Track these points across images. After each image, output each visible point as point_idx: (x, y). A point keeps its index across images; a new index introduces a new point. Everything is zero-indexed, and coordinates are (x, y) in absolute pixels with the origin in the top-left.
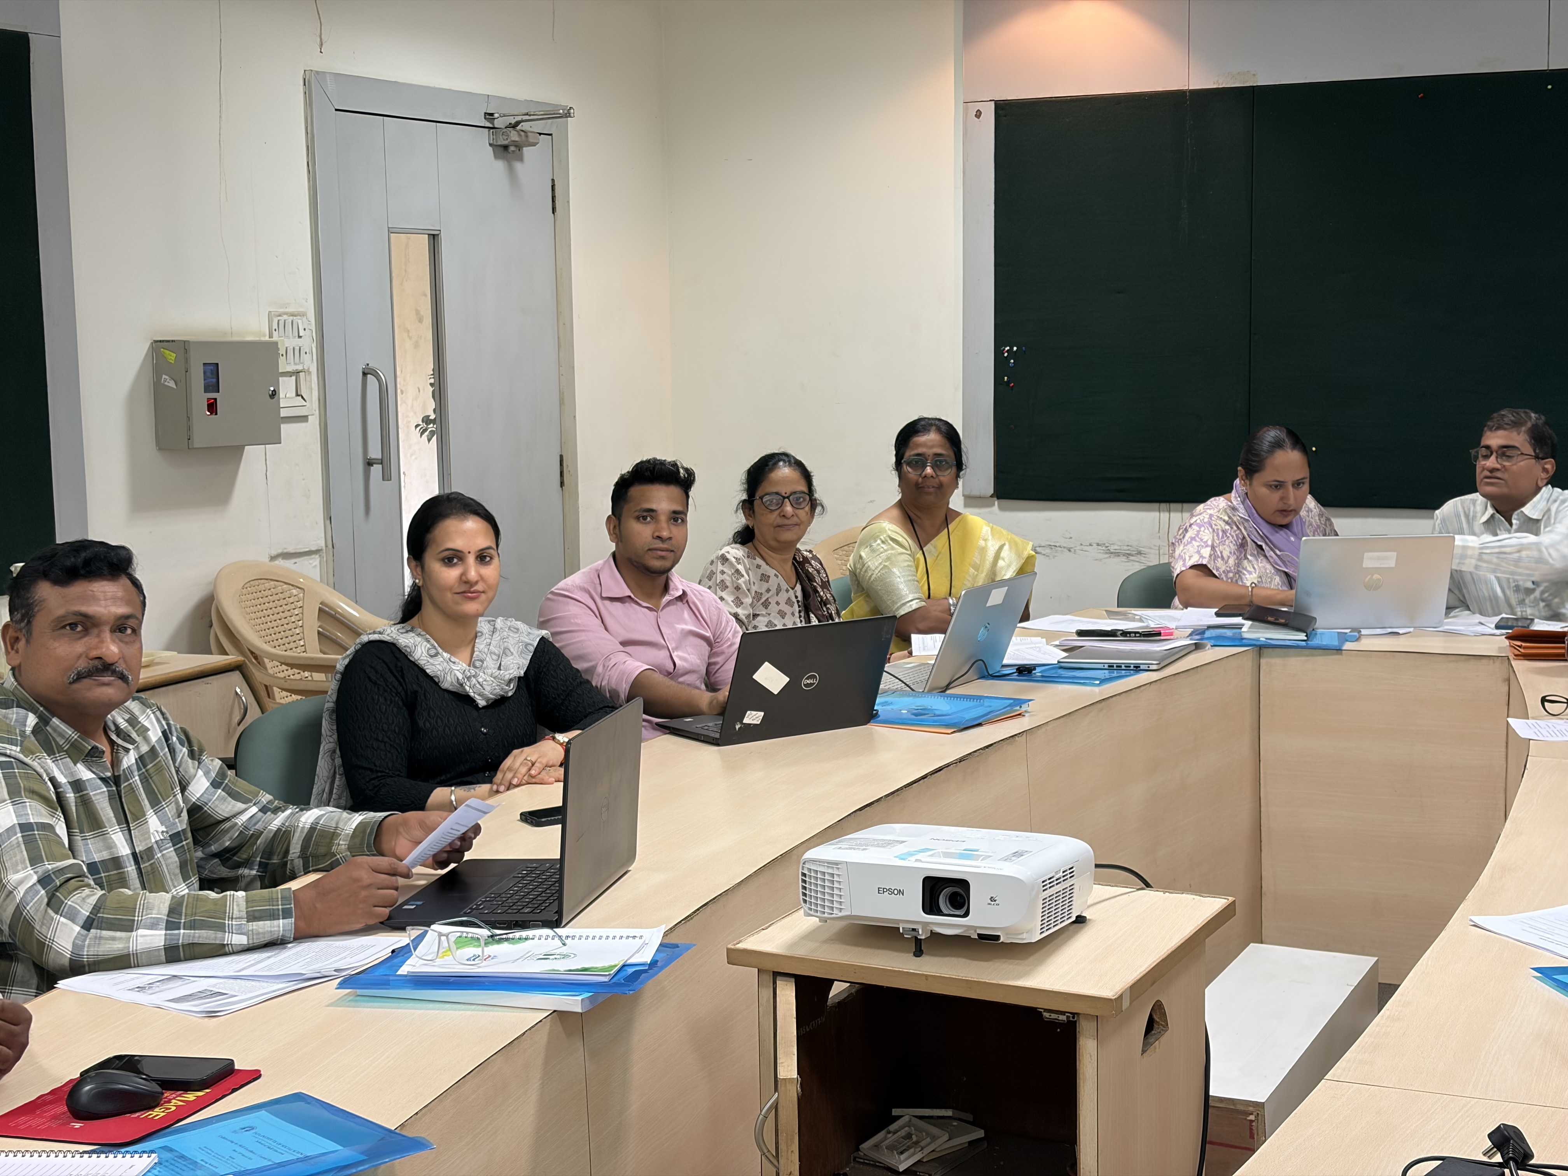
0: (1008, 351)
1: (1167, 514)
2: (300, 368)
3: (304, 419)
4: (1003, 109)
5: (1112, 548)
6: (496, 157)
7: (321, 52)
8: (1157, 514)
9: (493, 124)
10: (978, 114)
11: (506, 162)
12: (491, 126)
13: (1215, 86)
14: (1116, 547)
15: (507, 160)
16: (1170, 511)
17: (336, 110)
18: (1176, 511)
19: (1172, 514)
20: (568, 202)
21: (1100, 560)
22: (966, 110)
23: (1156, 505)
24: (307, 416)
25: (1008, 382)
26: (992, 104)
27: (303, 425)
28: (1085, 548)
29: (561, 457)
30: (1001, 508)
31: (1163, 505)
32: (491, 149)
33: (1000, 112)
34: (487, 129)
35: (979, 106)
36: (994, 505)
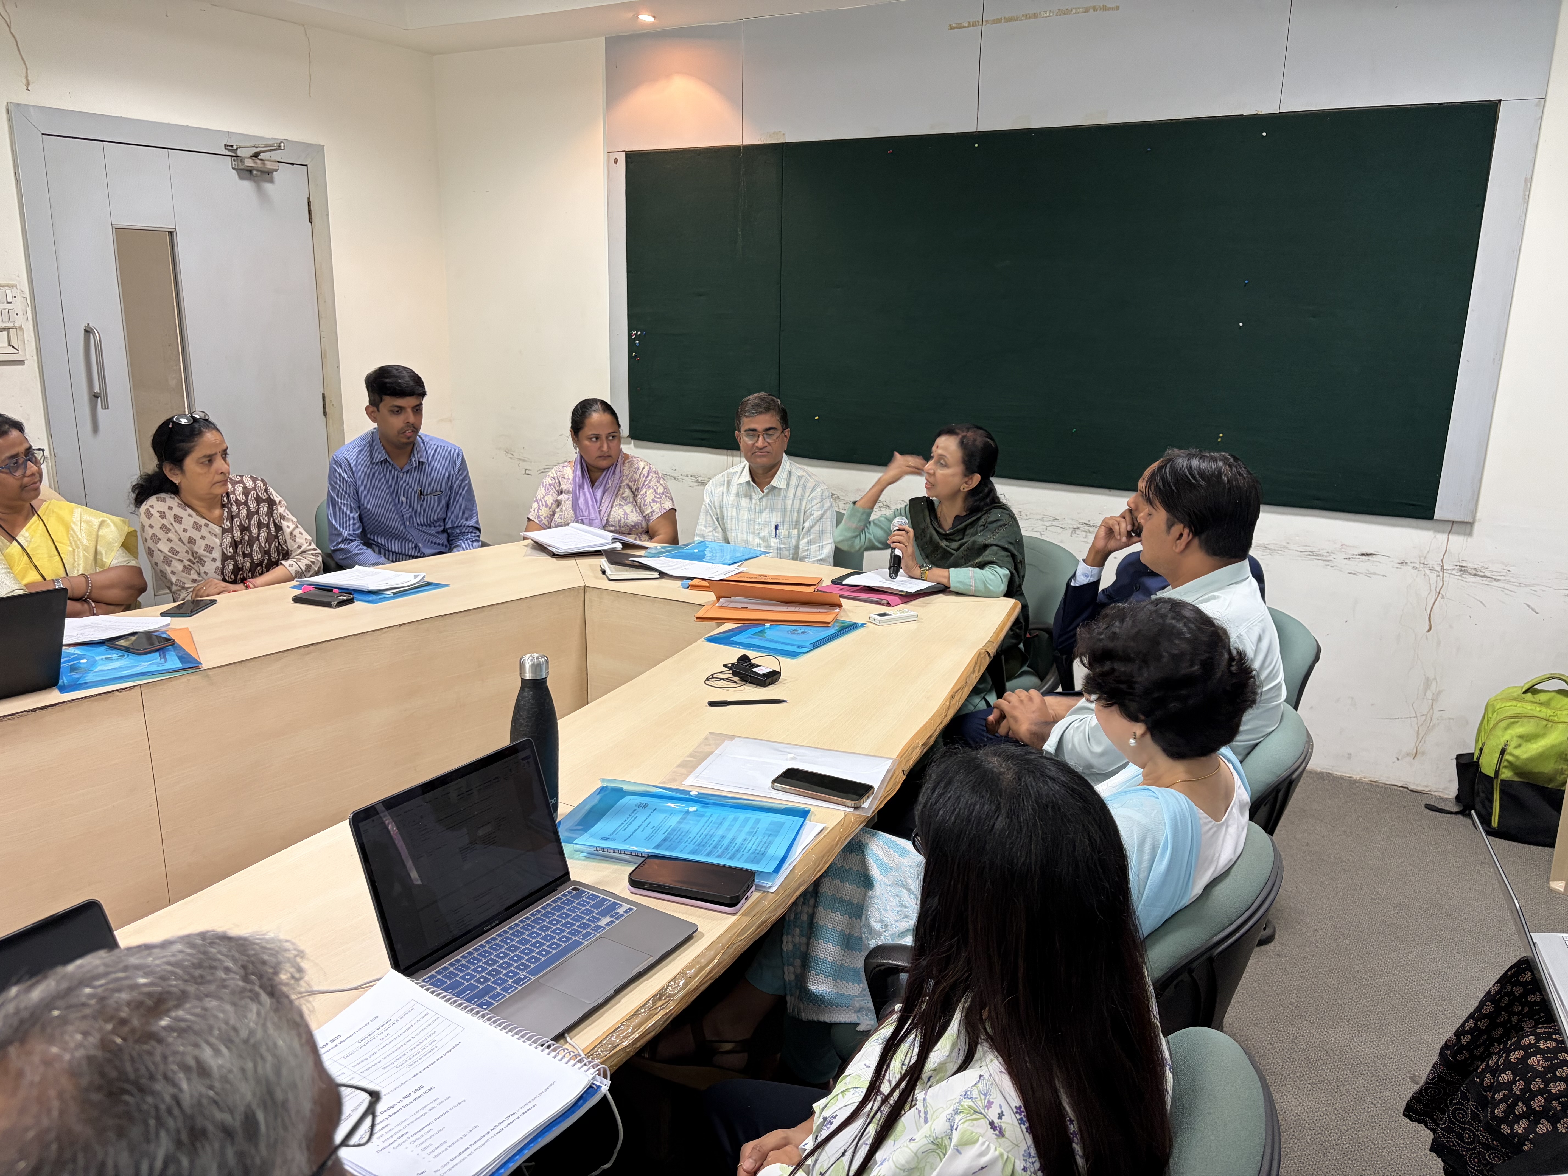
0: (635, 334)
1: (731, 458)
2: (11, 325)
3: (21, 362)
4: (632, 158)
5: (700, 479)
6: (241, 178)
7: (27, 89)
8: (726, 457)
9: (236, 153)
10: (616, 161)
11: (253, 184)
12: (233, 155)
13: (759, 143)
14: (702, 479)
15: (255, 181)
16: (733, 456)
17: (43, 134)
18: (737, 456)
19: (735, 458)
20: (328, 215)
21: (693, 487)
22: (608, 157)
23: (725, 451)
24: (23, 361)
25: (636, 356)
26: (624, 154)
27: (19, 367)
28: (684, 478)
29: (323, 394)
30: (635, 446)
31: (730, 452)
32: (234, 172)
33: (628, 160)
34: (230, 158)
35: (616, 155)
36: (631, 443)
